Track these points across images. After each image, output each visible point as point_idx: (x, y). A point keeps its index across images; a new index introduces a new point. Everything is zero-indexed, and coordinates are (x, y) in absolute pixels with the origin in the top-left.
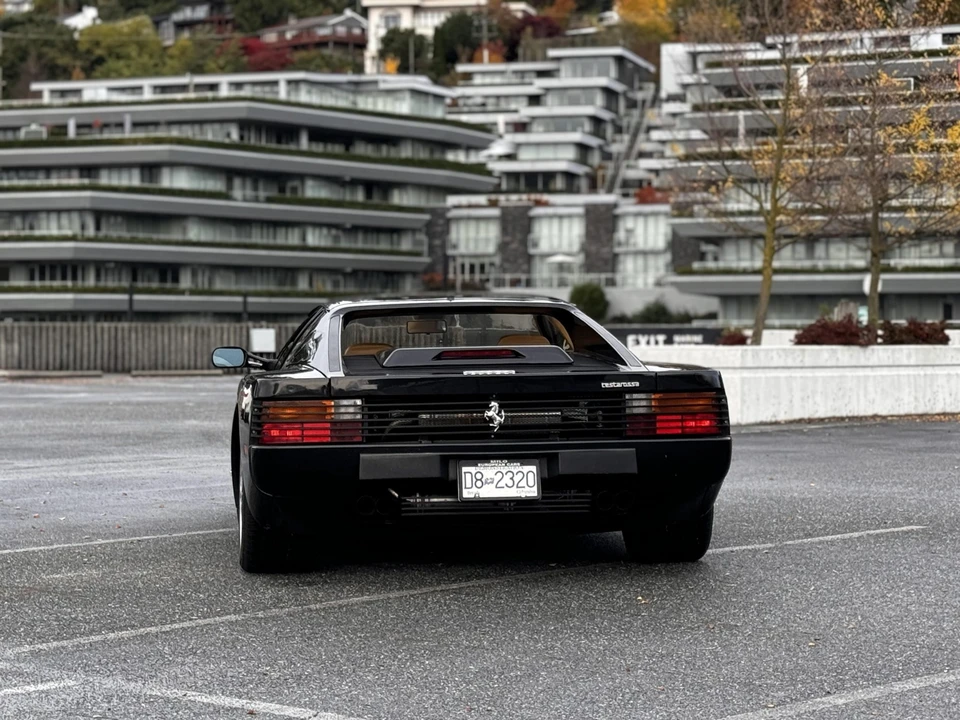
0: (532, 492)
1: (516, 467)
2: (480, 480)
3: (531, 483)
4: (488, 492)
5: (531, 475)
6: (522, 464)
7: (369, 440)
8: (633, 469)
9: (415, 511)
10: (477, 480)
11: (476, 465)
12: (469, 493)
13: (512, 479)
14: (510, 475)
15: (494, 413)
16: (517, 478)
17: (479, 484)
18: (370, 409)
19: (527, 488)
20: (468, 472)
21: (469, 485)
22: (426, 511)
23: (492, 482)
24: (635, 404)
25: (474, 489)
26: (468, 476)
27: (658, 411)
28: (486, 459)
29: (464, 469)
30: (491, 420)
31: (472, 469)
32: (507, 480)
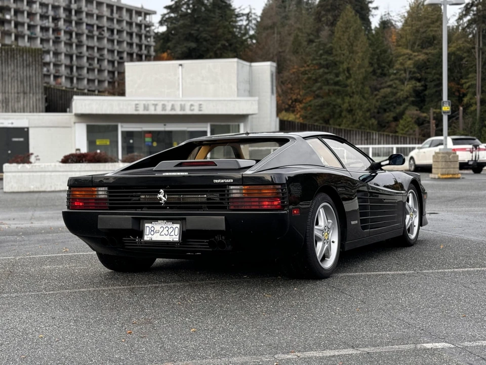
0: (176, 238)
1: (170, 225)
2: (153, 231)
3: (176, 233)
4: (157, 237)
5: (177, 230)
6: (173, 223)
7: (111, 209)
8: (223, 227)
9: (137, 246)
10: (152, 231)
11: (151, 223)
12: (147, 237)
13: (167, 231)
14: (167, 229)
15: (162, 196)
16: (170, 231)
17: (152, 233)
18: (110, 192)
19: (174, 236)
20: (148, 227)
21: (147, 233)
22: (142, 246)
23: (158, 232)
24: (234, 191)
25: (150, 236)
26: (148, 228)
27: (246, 196)
28: (156, 220)
29: (146, 225)
30: (161, 199)
31: (150, 225)
32: (165, 232)
